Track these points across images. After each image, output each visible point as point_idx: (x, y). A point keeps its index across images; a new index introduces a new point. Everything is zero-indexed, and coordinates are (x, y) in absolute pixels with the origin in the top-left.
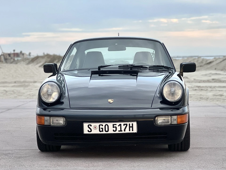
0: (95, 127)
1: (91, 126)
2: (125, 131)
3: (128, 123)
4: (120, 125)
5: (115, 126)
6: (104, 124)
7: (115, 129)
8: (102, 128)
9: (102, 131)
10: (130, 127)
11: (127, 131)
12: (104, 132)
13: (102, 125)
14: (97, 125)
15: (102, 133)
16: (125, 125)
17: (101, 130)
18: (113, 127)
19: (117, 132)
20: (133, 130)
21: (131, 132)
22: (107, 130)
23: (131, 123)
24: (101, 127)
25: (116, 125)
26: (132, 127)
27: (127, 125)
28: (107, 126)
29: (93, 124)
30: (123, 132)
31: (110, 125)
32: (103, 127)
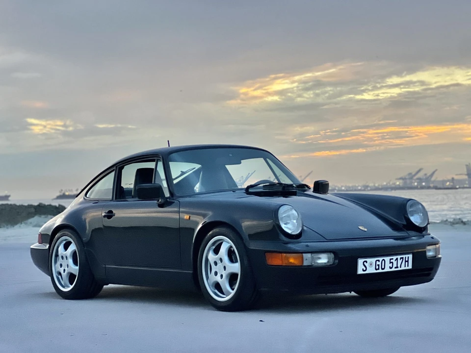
0: (371, 264)
1: (366, 262)
2: (401, 267)
3: (404, 256)
4: (397, 259)
5: (391, 261)
6: (381, 259)
7: (391, 265)
8: (378, 265)
9: (379, 269)
10: (406, 261)
11: (403, 268)
12: (380, 271)
13: (379, 261)
14: (373, 260)
15: (378, 271)
16: (402, 259)
17: (377, 268)
18: (390, 263)
19: (393, 269)
20: (408, 266)
21: (407, 268)
22: (383, 267)
23: (407, 256)
24: (378, 263)
25: (392, 259)
26: (408, 261)
28: (383, 261)
29: (369, 260)
30: (399, 269)
31: (387, 259)
32: (380, 263)
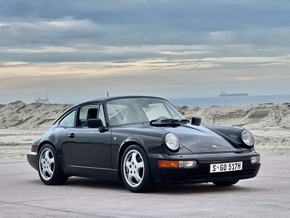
0: (218, 167)
1: (215, 166)
3: (238, 163)
4: (233, 164)
5: (230, 165)
6: (224, 164)
7: (230, 168)
10: (238, 166)
11: (237, 169)
12: (223, 171)
14: (219, 165)
17: (222, 169)
19: (231, 170)
21: (239, 169)
22: (225, 169)
23: (239, 163)
26: (240, 166)
27: (237, 164)
28: (225, 166)
29: (217, 165)
30: (235, 170)
31: (227, 164)
32: (223, 167)
